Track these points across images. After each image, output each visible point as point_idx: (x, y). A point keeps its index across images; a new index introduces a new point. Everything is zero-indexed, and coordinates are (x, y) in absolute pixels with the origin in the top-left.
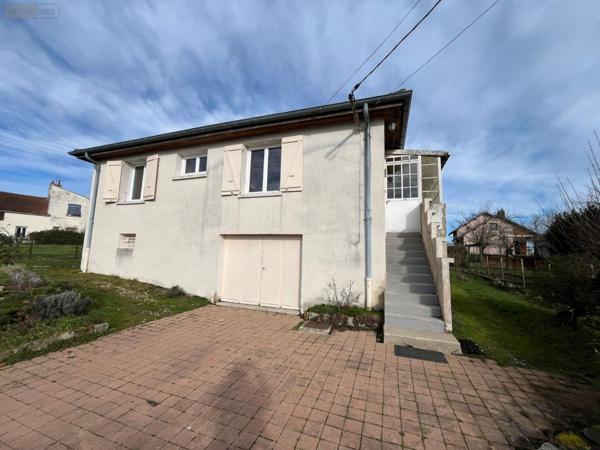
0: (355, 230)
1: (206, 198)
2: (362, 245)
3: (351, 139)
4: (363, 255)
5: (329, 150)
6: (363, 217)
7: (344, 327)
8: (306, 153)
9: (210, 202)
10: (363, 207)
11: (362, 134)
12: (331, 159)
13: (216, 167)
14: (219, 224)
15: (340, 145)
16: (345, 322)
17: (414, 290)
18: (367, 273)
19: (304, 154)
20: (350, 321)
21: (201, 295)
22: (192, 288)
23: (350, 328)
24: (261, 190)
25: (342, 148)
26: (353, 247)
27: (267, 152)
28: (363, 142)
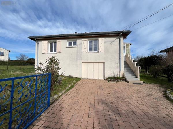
0: (117, 61)
1: (77, 53)
2: (119, 64)
3: (116, 40)
4: (119, 66)
5: (111, 42)
6: (119, 58)
7: (118, 81)
8: (105, 42)
9: (78, 54)
10: (119, 56)
11: (119, 39)
12: (111, 44)
13: (80, 45)
14: (82, 59)
15: (113, 41)
16: (118, 80)
17: (129, 73)
18: (120, 70)
19: (105, 43)
20: (119, 80)
21: (78, 77)
22: (75, 76)
23: (119, 81)
24: (92, 51)
25: (114, 42)
26: (117, 65)
27: (93, 41)
28: (119, 41)
